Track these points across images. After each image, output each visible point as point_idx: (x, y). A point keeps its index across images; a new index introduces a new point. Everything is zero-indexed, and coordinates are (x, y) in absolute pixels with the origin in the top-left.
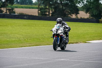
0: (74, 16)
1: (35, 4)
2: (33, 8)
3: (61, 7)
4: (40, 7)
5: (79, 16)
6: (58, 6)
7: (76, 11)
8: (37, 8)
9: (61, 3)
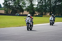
0: (21, 13)
1: (3, 8)
2: (2, 10)
3: (15, 9)
4: (5, 9)
5: (24, 13)
6: (14, 9)
7: (23, 11)
8: (4, 10)
9: (15, 7)
